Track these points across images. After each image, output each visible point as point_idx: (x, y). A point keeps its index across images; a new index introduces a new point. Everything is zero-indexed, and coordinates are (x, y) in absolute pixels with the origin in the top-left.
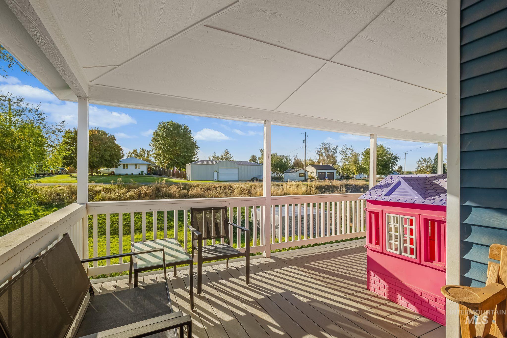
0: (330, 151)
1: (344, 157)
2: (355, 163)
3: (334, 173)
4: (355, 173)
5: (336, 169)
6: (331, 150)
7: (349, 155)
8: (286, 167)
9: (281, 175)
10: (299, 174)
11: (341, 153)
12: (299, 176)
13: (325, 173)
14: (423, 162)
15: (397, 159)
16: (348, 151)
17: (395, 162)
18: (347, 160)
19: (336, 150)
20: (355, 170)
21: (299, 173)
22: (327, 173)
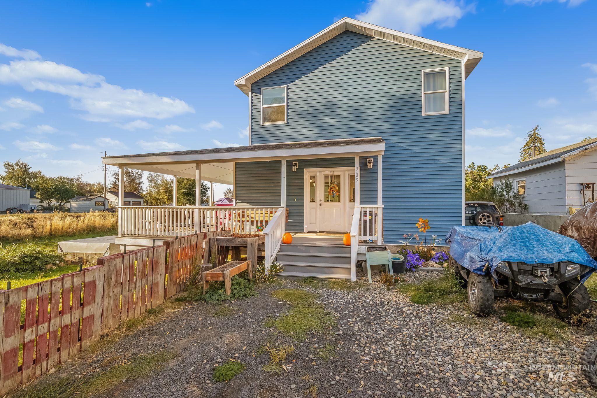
0: (133, 175)
1: (153, 185)
2: (166, 192)
3: (141, 202)
4: (167, 202)
5: (143, 198)
6: (135, 174)
7: (159, 182)
8: (72, 193)
9: (62, 204)
10: (96, 204)
11: (149, 179)
12: (96, 206)
13: (130, 202)
14: (229, 193)
15: (207, 190)
16: (157, 178)
17: (205, 192)
18: (157, 188)
19: (141, 176)
20: (166, 200)
21: (96, 202)
22: (133, 202)
